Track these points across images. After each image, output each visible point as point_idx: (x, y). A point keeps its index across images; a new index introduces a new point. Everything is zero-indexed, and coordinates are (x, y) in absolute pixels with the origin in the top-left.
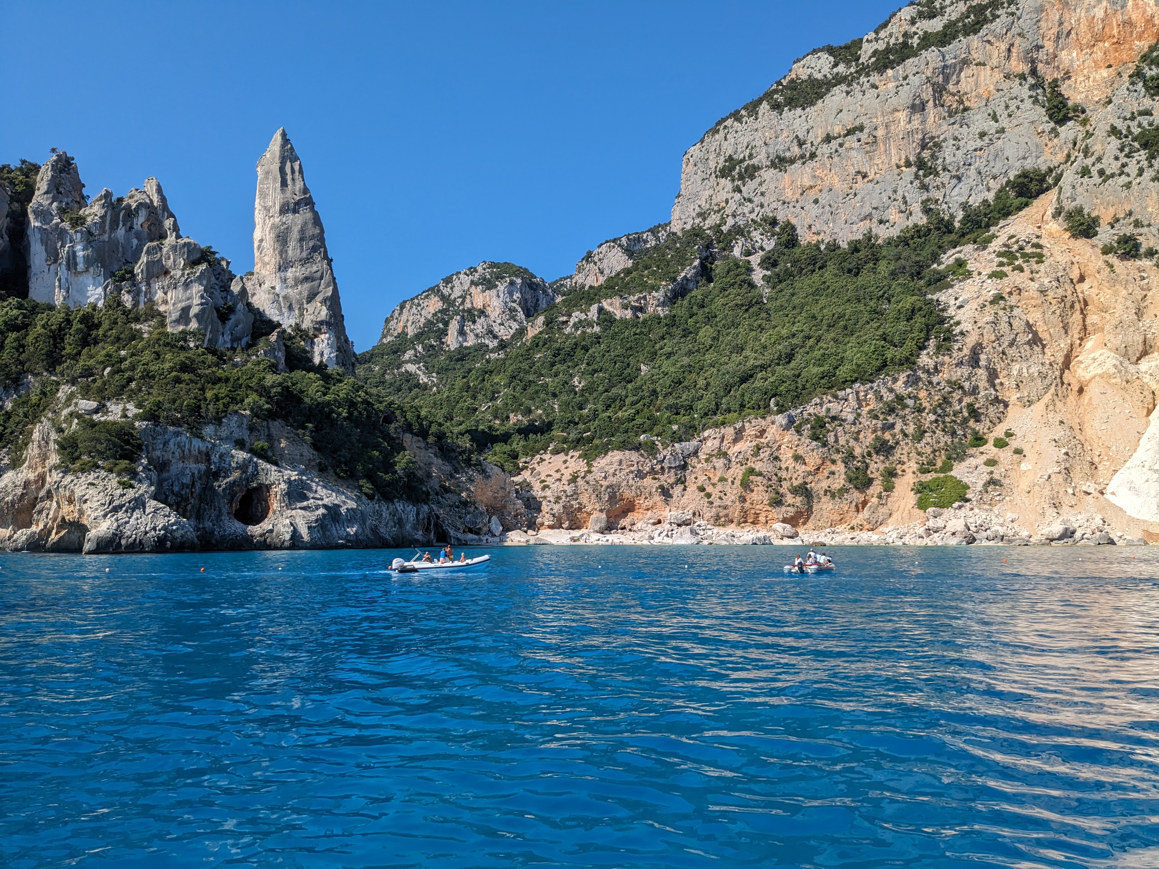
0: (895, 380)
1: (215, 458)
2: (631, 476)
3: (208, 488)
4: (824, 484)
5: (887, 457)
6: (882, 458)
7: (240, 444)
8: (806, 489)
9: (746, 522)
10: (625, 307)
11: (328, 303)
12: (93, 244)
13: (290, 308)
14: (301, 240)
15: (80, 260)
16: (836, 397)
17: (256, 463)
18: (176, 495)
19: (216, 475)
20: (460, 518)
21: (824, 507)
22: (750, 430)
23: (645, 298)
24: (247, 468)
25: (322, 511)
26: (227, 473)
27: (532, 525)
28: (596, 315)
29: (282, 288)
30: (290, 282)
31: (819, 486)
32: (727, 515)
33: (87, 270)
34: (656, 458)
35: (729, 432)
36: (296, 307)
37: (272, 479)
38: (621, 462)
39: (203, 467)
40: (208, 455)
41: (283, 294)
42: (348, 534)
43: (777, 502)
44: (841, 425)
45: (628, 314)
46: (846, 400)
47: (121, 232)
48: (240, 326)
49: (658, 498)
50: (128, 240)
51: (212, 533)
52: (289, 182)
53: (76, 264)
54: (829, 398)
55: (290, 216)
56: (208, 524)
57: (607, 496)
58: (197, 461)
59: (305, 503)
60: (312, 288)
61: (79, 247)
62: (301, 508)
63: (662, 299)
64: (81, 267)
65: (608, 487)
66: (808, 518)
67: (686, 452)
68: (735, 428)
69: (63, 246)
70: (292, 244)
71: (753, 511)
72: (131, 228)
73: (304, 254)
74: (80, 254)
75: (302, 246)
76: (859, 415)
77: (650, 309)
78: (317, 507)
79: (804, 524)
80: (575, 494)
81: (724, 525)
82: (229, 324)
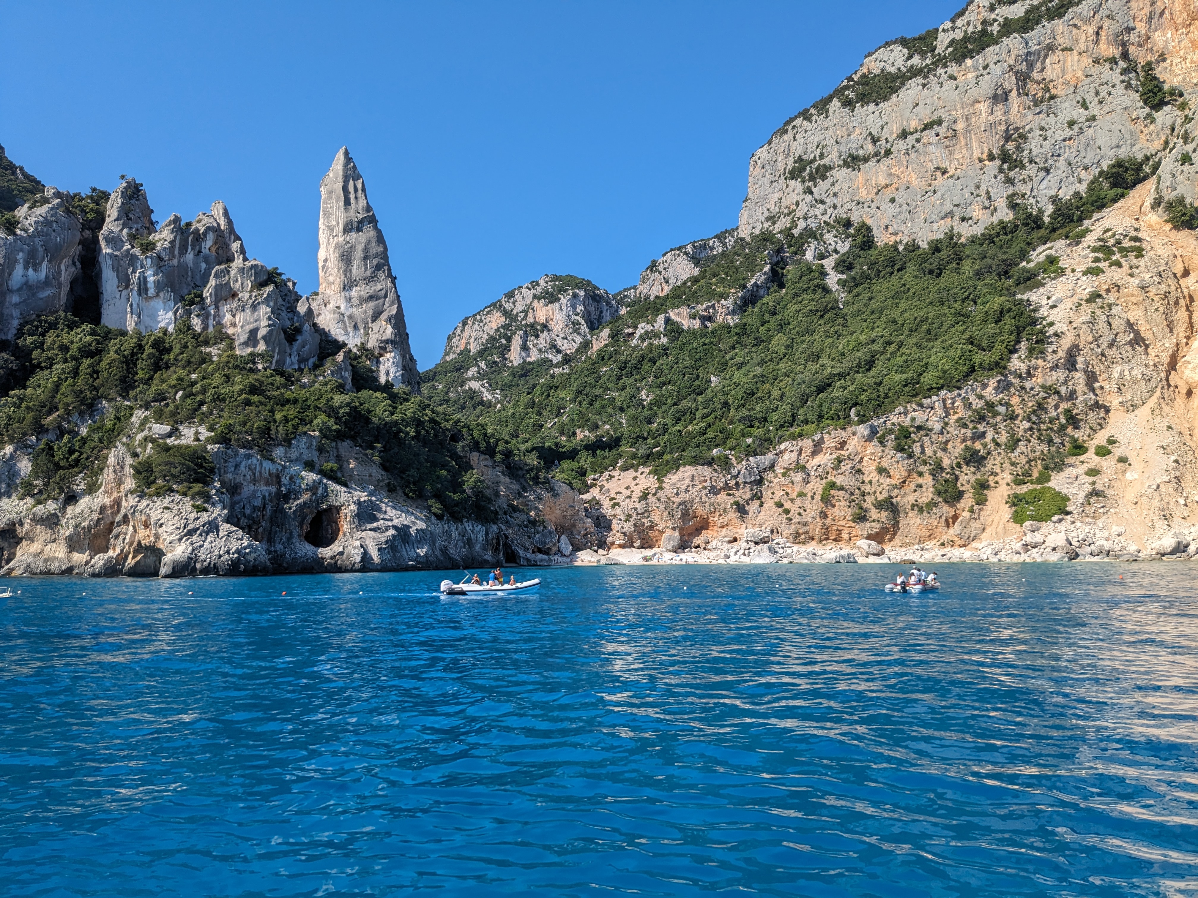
0: (985, 386)
1: (285, 480)
2: (704, 492)
3: (279, 511)
4: (911, 498)
5: (978, 469)
6: (972, 469)
7: (310, 466)
8: (892, 503)
9: (827, 539)
10: (693, 317)
11: (393, 322)
12: (163, 269)
13: (356, 327)
14: (365, 258)
15: (151, 285)
16: (921, 405)
17: (326, 485)
18: (248, 517)
19: (286, 498)
20: (529, 537)
21: (912, 522)
22: (829, 442)
23: (713, 307)
24: (317, 489)
25: (391, 532)
26: (297, 495)
27: (602, 544)
28: (663, 326)
29: (346, 308)
30: (355, 301)
31: (905, 500)
32: (807, 532)
33: (157, 295)
34: (730, 473)
35: (807, 444)
36: (361, 326)
37: (342, 500)
38: (693, 477)
39: (273, 489)
40: (278, 477)
41: (348, 313)
42: (418, 555)
43: (861, 517)
44: (927, 435)
45: (697, 324)
46: (932, 408)
47: (190, 256)
48: (307, 347)
49: (733, 515)
50: (196, 264)
51: (283, 555)
52: (352, 200)
53: (147, 290)
54: (914, 406)
55: (354, 234)
56: (279, 547)
57: (680, 513)
58: (267, 484)
59: (375, 525)
60: (377, 306)
61: (149, 273)
62: (371, 530)
63: (731, 307)
64: (151, 292)
65: (680, 504)
66: (894, 535)
67: (762, 467)
68: (813, 441)
69: (134, 272)
70: (356, 262)
71: (835, 528)
72: (200, 252)
73: (368, 273)
74: (151, 279)
75: (366, 265)
76: (946, 424)
77: (719, 319)
78: (387, 529)
79: (890, 540)
80: (646, 512)
81: (804, 543)
82: (296, 344)
